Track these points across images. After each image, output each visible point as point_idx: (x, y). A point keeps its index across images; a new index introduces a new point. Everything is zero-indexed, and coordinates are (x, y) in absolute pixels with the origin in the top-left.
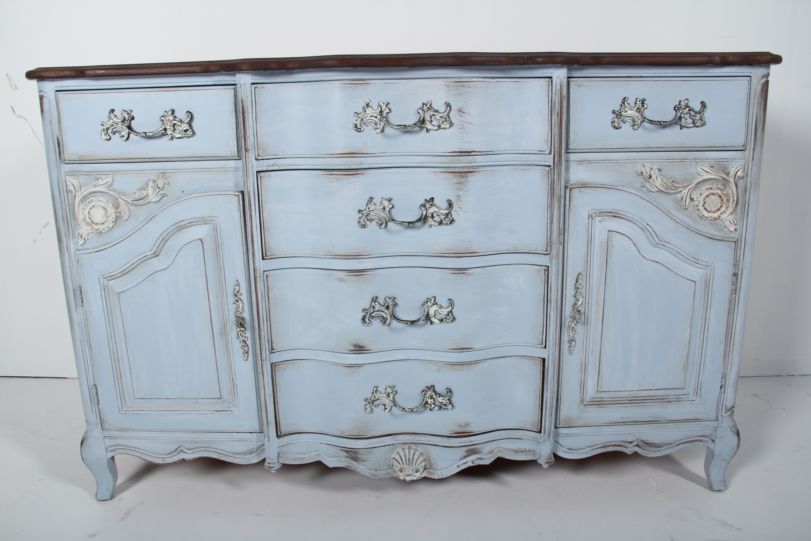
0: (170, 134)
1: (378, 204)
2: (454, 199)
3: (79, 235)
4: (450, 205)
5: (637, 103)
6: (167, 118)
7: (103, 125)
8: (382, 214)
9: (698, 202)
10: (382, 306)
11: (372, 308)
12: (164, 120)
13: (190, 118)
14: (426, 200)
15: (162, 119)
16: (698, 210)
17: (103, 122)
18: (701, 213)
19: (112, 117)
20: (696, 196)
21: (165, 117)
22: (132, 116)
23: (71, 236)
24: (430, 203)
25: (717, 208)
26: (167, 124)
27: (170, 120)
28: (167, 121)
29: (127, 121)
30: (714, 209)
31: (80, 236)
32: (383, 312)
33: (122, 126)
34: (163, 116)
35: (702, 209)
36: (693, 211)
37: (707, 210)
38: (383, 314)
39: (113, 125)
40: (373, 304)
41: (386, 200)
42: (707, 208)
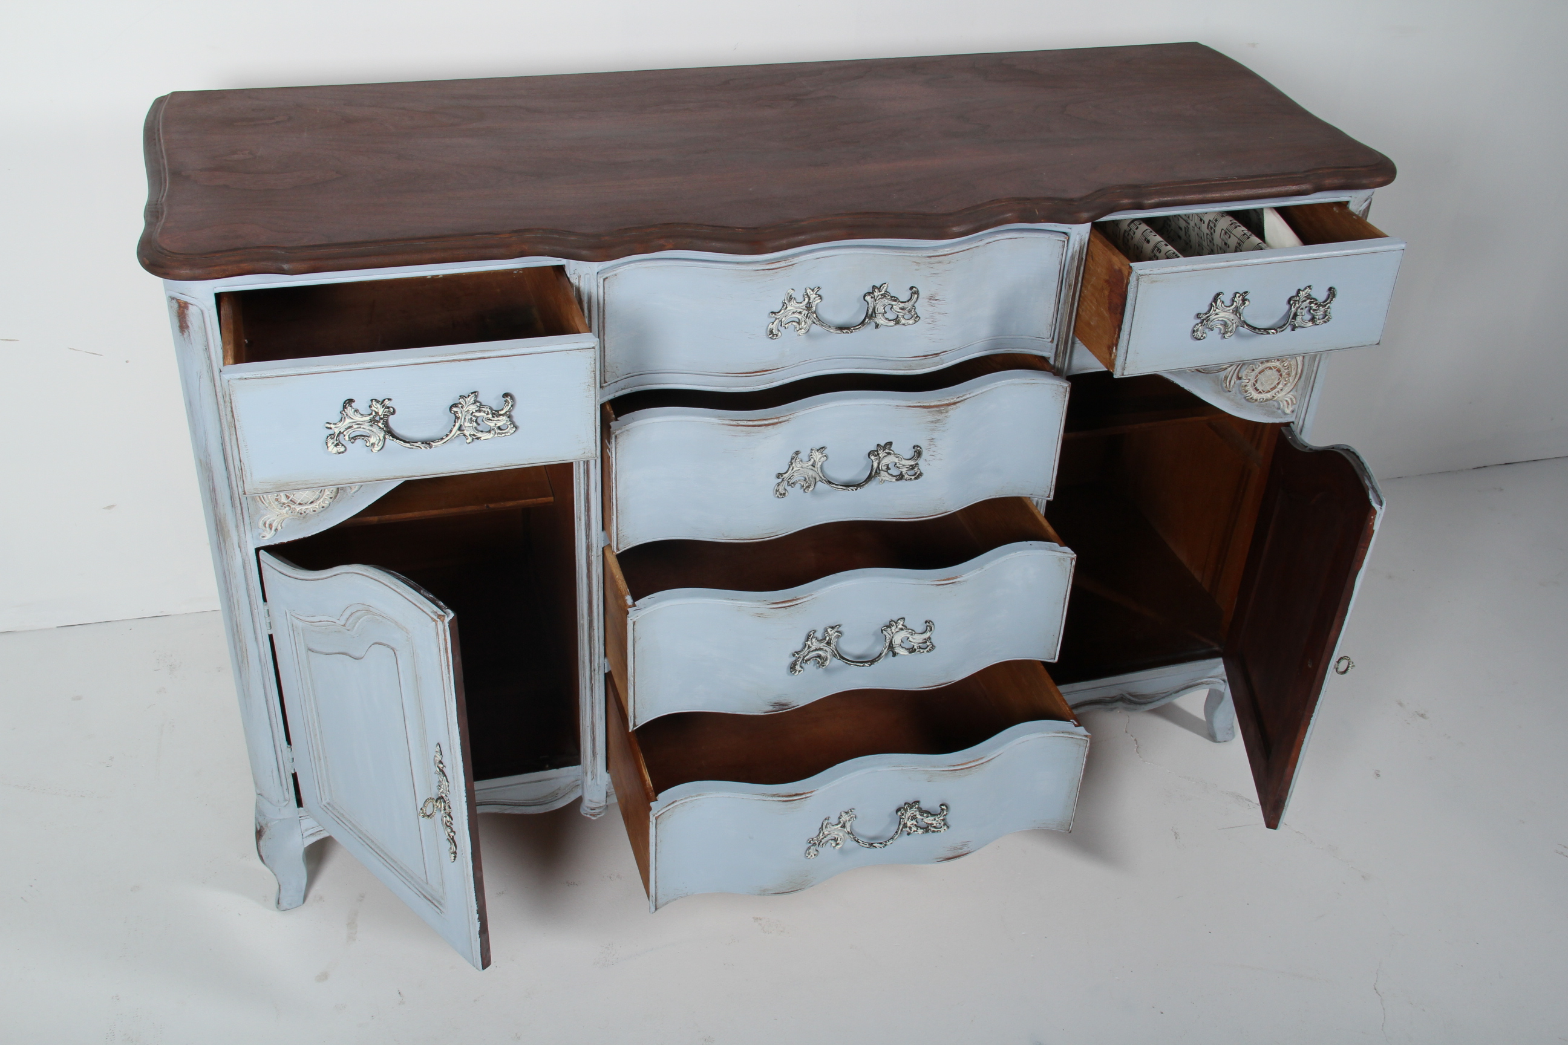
0: (470, 435)
1: (806, 458)
2: (924, 444)
3: (265, 524)
4: (918, 453)
5: (1236, 300)
6: (465, 409)
7: (331, 428)
8: (811, 473)
9: (1247, 381)
10: (820, 641)
11: (806, 648)
12: (459, 412)
13: (510, 406)
14: (878, 445)
15: (454, 412)
16: (1246, 392)
17: (330, 424)
18: (1249, 395)
19: (349, 414)
20: (1245, 373)
21: (462, 407)
22: (392, 410)
23: (248, 527)
24: (887, 451)
25: (1273, 386)
26: (465, 418)
27: (471, 412)
28: (463, 413)
29: (381, 419)
30: (1268, 388)
31: (267, 526)
32: (822, 649)
33: (370, 428)
34: (455, 405)
35: (1250, 389)
36: (1238, 392)
37: (1257, 390)
38: (820, 652)
39: (350, 427)
40: (809, 643)
41: (818, 450)
42: (1258, 388)
